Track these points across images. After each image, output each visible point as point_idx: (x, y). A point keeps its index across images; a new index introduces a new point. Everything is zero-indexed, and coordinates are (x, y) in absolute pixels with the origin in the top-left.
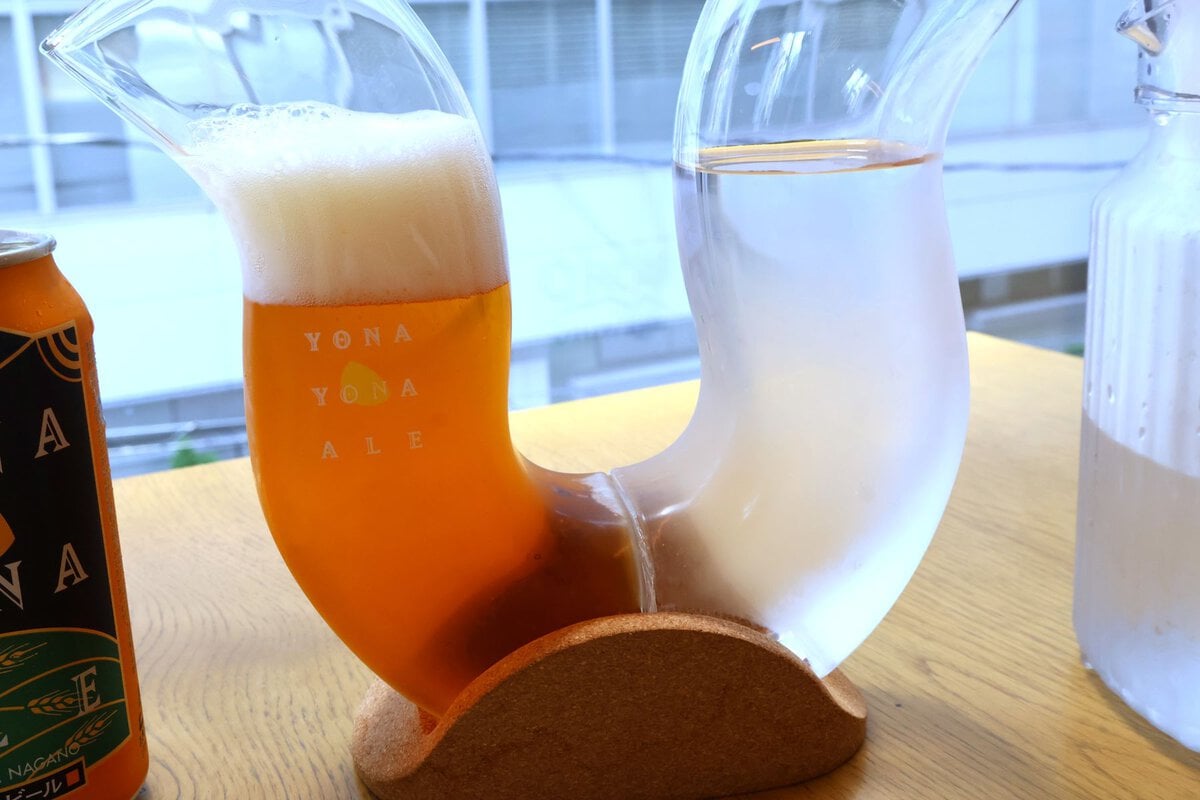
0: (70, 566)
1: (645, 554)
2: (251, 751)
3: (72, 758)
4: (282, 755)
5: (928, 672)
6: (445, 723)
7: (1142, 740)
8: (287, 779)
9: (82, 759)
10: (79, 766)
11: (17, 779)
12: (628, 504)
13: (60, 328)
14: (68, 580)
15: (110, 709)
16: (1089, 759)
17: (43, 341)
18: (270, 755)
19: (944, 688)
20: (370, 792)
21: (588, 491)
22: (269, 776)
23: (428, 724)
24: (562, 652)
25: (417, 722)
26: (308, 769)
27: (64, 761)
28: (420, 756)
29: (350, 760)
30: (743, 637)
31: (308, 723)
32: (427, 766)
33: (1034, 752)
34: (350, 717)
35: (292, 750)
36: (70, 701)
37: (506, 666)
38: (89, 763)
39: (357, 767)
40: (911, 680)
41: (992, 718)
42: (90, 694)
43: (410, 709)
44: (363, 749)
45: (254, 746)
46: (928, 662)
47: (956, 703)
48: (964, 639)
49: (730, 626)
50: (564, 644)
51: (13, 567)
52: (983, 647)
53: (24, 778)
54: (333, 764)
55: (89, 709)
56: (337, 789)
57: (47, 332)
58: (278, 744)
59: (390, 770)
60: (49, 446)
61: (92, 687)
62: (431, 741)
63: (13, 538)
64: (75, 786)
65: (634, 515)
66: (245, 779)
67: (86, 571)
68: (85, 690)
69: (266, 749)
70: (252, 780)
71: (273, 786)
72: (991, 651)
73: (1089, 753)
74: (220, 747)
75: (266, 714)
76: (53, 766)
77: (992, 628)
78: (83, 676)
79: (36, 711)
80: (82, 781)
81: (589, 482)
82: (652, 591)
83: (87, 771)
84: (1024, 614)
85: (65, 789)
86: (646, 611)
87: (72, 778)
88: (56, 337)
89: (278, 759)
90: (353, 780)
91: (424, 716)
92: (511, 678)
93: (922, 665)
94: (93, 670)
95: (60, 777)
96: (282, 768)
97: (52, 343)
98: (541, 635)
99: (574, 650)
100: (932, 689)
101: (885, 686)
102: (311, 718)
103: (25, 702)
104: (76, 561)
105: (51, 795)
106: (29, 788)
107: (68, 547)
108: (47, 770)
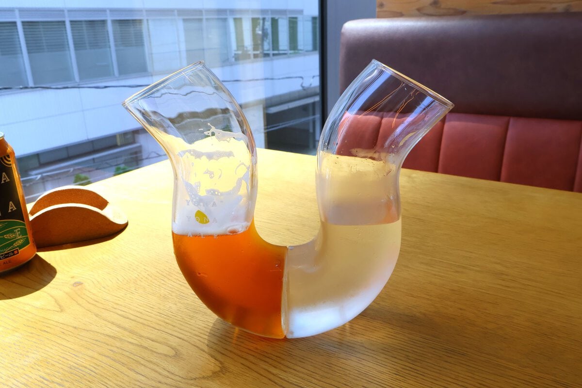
3: (15, 248)
9: (18, 248)
10: (17, 250)
11: (3, 252)
14: (11, 210)
15: (24, 238)
27: (13, 248)
36: (14, 235)
38: (20, 249)
55: (19, 237)
60: (5, 181)
61: (19, 233)
64: (16, 254)
67: (16, 207)
68: (17, 233)
76: (11, 250)
78: (17, 230)
79: (6, 238)
80: (18, 253)
83: (19, 251)
85: (14, 254)
87: (16, 252)
94: (19, 229)
95: (13, 252)
97: (4, 158)
103: (3, 236)
104: (13, 205)
105: (11, 256)
106: (6, 254)
107: (11, 202)
108: (9, 250)
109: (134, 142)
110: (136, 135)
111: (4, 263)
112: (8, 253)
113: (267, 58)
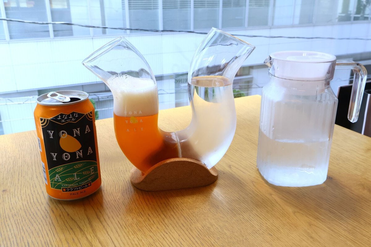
0: (90, 151)
1: (180, 148)
2: (112, 177)
3: (89, 181)
4: (118, 178)
5: (230, 168)
6: (146, 174)
7: (263, 181)
8: (119, 182)
9: (91, 182)
10: (90, 183)
11: (81, 184)
12: (178, 139)
13: (89, 112)
14: (90, 153)
15: (95, 174)
16: (253, 184)
17: (87, 114)
18: (116, 178)
19: (232, 171)
20: (133, 185)
21: (171, 136)
22: (116, 182)
23: (143, 174)
24: (165, 164)
25: (141, 174)
26: (122, 181)
27: (88, 182)
28: (141, 179)
29: (129, 179)
30: (196, 162)
31: (122, 173)
32: (142, 181)
33: (245, 183)
34: (129, 172)
35: (120, 177)
36: (89, 172)
37: (156, 166)
38: (92, 182)
39: (131, 181)
40: (228, 169)
41: (239, 176)
42: (92, 171)
43: (140, 172)
44: (132, 178)
45: (113, 177)
46: (231, 166)
47: (234, 173)
48: (238, 162)
49: (194, 160)
50: (166, 163)
51: (81, 151)
52: (241, 164)
53: (82, 184)
54: (127, 180)
55: (92, 174)
56: (127, 184)
57: (88, 113)
58: (117, 176)
59: (137, 182)
60: (87, 131)
61: (93, 170)
62: (144, 177)
63: (81, 146)
64: (90, 186)
65: (178, 141)
66: (112, 182)
67: (92, 151)
68: (92, 170)
69: (115, 177)
70: (113, 182)
71: (117, 184)
72: (242, 164)
73: (254, 183)
74: (107, 176)
75: (115, 171)
76: (86, 183)
77: (243, 160)
78: (91, 168)
79: (84, 174)
80: (91, 185)
81: (171, 134)
82: (181, 154)
83: (92, 184)
84: (250, 157)
85: (88, 186)
86: (180, 158)
87: (89, 185)
88: (89, 113)
89: (117, 179)
90: (130, 183)
91: (142, 173)
92: (157, 168)
93: (230, 167)
94: (93, 167)
95: (87, 184)
96: (118, 180)
97: (88, 114)
98: (162, 161)
99: (167, 164)
100: (230, 171)
101: (222, 170)
102: (123, 172)
103: (82, 172)
104: (91, 150)
105: (86, 187)
106: (83, 186)
107: (90, 148)
108: (85, 183)
109: (248, 74)
110: (251, 70)
111: (81, 192)
112: (84, 185)
113: (366, 21)
